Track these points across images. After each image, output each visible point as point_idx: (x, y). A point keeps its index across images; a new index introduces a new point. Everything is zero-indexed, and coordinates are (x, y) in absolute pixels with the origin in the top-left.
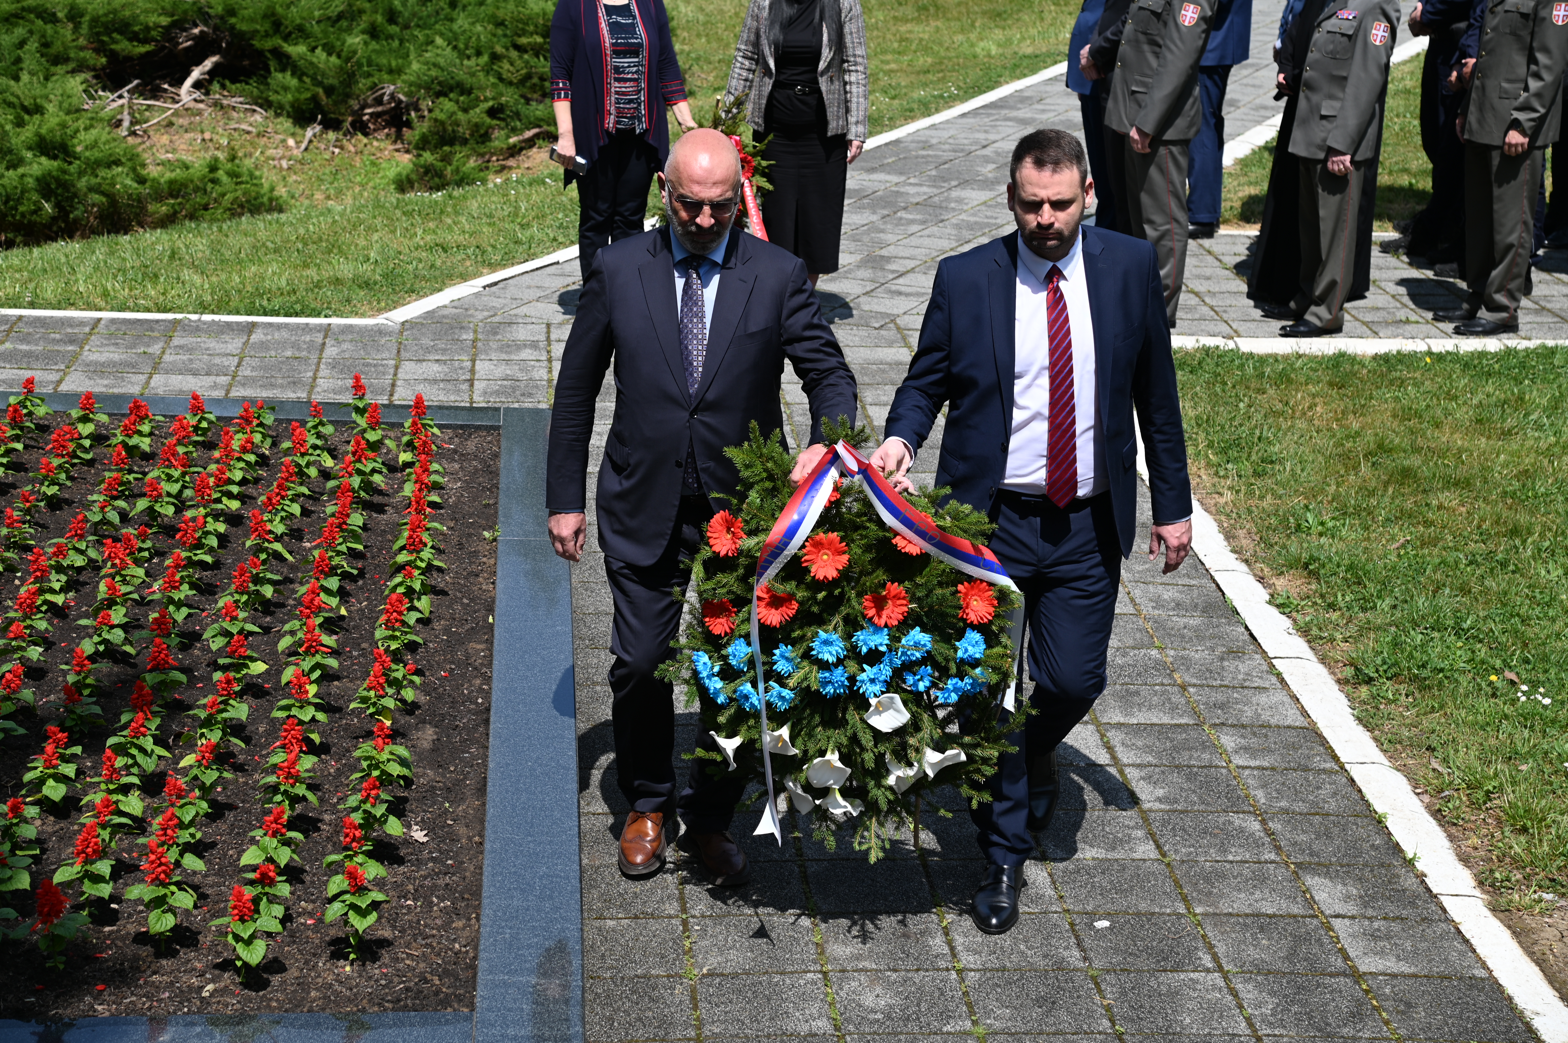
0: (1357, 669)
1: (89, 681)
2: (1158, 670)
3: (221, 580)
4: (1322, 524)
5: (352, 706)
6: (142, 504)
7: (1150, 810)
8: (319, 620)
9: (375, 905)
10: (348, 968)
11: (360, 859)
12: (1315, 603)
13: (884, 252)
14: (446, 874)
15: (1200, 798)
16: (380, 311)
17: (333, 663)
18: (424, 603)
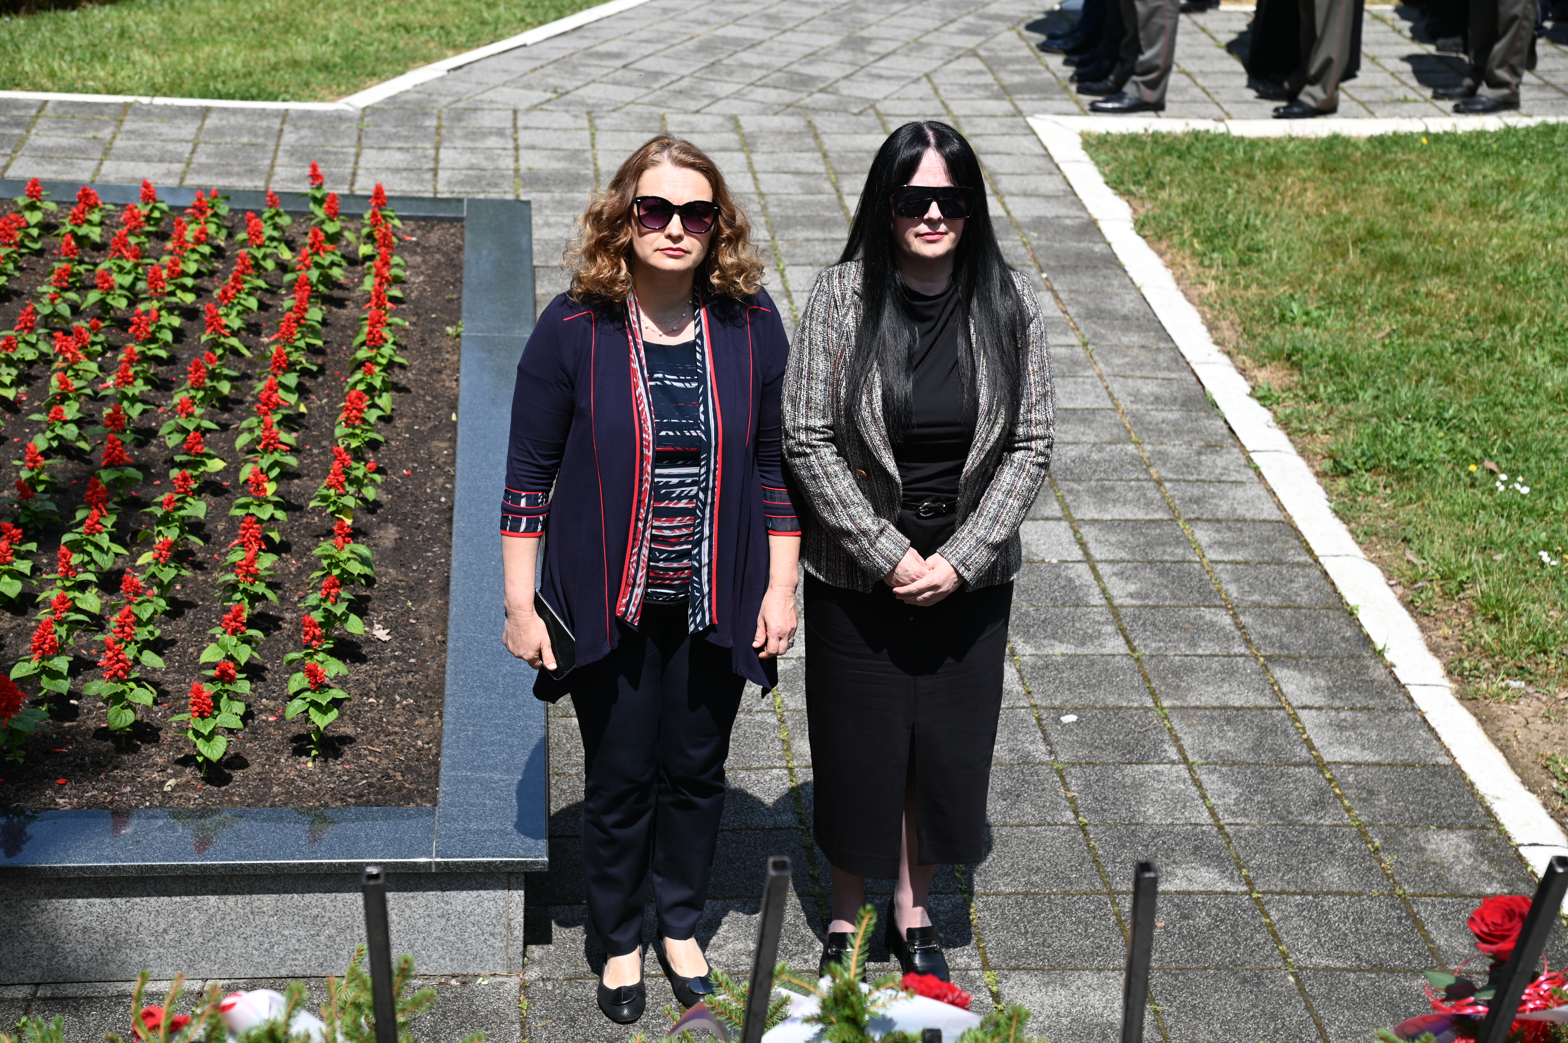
0: (1335, 461)
1: (43, 477)
2: (1134, 465)
3: (177, 376)
4: (1307, 313)
5: (312, 504)
6: (93, 296)
7: (1121, 606)
8: (277, 418)
9: (336, 703)
10: (310, 765)
11: (320, 657)
12: (1296, 395)
13: (865, 33)
14: (408, 672)
15: (1172, 593)
16: (340, 95)
17: (292, 461)
18: (385, 401)
